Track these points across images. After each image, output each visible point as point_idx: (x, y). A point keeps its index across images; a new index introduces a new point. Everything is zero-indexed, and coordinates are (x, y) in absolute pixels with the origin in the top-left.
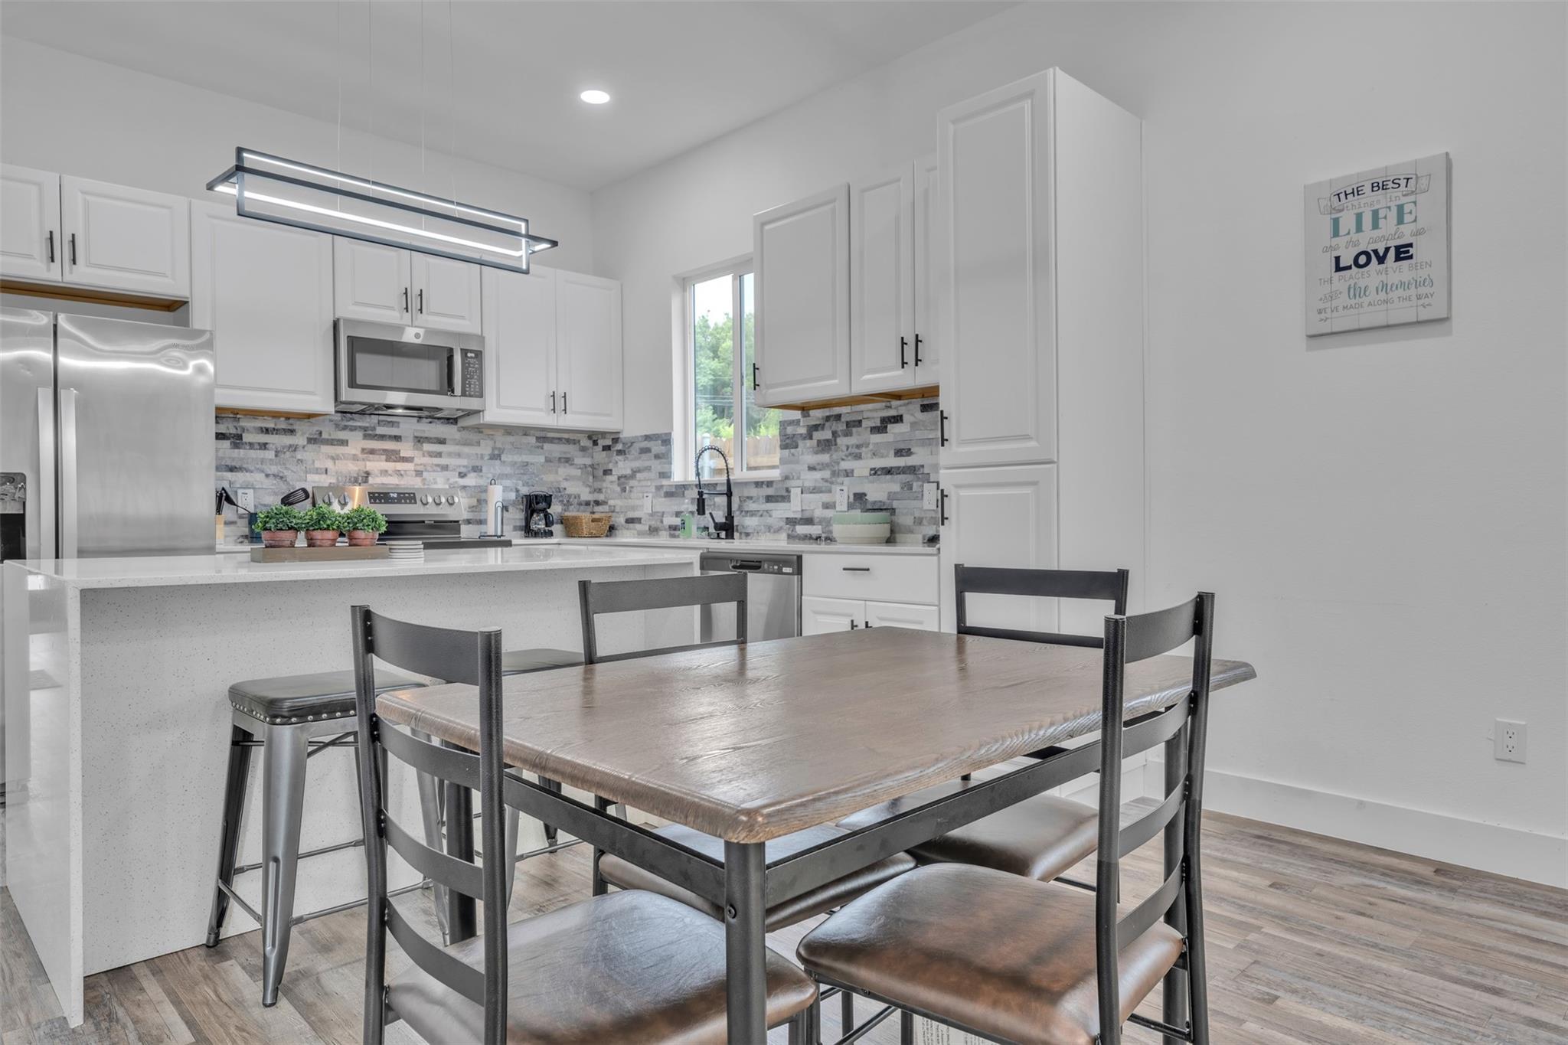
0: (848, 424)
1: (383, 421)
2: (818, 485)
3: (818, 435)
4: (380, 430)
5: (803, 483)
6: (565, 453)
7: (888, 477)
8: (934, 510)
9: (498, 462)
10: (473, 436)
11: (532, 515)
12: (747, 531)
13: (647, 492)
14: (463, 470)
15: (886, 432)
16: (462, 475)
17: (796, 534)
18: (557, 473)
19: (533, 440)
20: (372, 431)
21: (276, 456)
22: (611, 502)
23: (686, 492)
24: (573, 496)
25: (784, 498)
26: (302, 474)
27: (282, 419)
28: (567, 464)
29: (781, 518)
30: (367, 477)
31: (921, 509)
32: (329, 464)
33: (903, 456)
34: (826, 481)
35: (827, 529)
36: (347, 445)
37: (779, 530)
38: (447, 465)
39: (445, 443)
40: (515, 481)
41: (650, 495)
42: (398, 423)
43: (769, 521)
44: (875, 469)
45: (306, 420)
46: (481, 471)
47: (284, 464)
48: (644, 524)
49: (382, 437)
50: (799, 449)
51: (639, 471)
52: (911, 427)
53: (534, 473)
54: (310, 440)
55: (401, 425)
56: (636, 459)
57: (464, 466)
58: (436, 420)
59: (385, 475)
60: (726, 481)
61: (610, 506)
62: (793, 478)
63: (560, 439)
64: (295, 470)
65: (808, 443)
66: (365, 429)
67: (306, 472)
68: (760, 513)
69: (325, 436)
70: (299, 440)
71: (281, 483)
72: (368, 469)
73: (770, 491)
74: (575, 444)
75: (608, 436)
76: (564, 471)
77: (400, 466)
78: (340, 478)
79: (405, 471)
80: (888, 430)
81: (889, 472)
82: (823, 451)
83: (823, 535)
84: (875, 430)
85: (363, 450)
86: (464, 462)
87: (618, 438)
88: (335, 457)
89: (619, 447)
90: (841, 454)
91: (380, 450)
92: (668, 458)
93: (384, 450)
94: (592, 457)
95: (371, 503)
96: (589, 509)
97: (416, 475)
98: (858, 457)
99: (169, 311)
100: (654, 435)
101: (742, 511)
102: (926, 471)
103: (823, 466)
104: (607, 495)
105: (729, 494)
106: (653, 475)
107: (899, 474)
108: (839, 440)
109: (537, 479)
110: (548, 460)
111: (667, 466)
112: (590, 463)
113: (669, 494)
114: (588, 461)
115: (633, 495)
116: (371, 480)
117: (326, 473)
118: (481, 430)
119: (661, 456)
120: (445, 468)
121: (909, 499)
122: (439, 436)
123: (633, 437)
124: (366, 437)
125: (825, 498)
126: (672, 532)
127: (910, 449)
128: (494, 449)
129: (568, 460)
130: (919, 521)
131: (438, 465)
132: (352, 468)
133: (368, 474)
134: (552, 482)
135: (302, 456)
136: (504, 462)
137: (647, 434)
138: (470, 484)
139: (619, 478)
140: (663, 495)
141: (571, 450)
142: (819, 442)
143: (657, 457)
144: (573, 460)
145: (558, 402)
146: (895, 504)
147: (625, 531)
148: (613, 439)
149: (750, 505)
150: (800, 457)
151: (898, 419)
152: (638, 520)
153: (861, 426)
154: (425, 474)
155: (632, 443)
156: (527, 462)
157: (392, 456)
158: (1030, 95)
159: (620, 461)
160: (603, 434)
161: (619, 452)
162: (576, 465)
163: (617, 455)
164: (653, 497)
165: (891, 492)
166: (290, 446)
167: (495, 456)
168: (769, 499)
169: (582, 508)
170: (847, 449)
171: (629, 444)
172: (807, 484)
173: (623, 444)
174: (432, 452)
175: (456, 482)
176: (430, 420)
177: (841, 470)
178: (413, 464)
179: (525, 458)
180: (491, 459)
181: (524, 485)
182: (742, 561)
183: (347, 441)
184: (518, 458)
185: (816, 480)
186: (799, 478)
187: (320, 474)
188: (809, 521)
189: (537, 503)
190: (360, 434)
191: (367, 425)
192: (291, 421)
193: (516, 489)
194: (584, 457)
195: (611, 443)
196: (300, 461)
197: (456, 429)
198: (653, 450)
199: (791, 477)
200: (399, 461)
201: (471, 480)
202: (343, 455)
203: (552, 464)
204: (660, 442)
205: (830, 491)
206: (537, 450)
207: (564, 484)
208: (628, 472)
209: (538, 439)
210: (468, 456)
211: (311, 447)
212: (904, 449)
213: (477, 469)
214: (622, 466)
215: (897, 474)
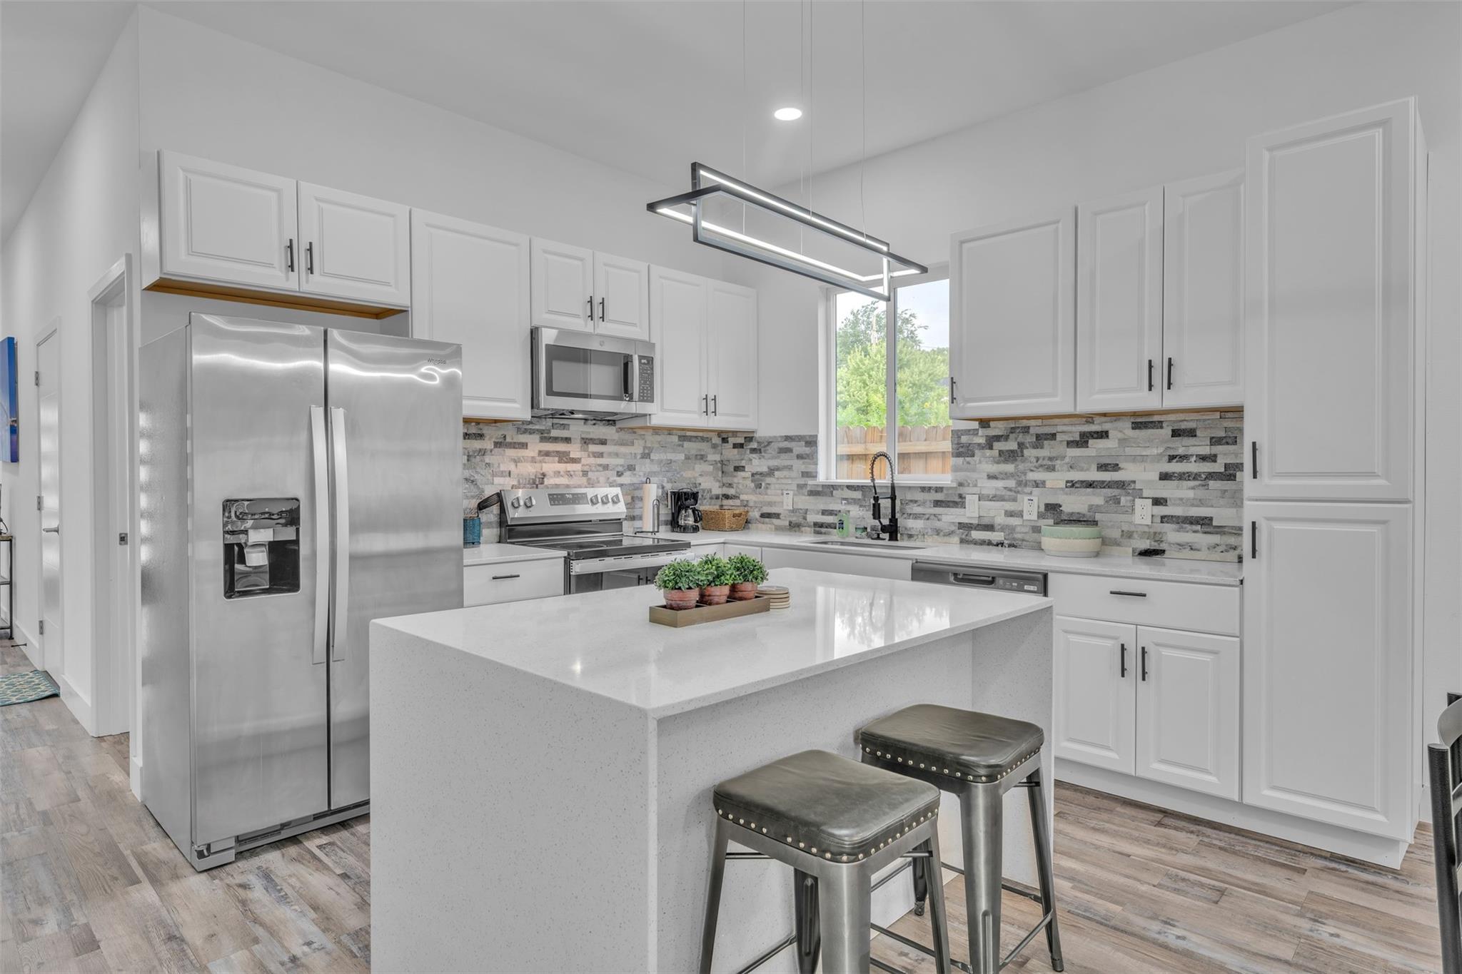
0: (1038, 437)
1: (556, 424)
2: (998, 493)
3: (998, 446)
4: (554, 433)
5: (981, 490)
6: (700, 450)
7: (1089, 490)
8: (1148, 525)
9: (648, 460)
10: (626, 436)
11: (679, 512)
12: (910, 533)
13: (787, 490)
14: (620, 469)
15: (1088, 447)
16: (619, 474)
17: (971, 539)
18: (694, 469)
19: (675, 439)
20: (548, 433)
21: (468, 460)
22: (742, 497)
23: (834, 492)
24: (706, 492)
25: (959, 502)
26: (490, 478)
27: (473, 424)
28: (702, 461)
29: (953, 523)
30: (543, 478)
31: (1131, 523)
32: (512, 467)
33: (1109, 471)
34: (1010, 490)
35: (1010, 536)
36: (527, 448)
37: (951, 534)
38: (608, 465)
39: (606, 444)
40: (661, 478)
41: (791, 493)
42: (569, 425)
43: (938, 524)
44: (1072, 481)
45: (494, 424)
46: (635, 469)
47: (474, 468)
48: (784, 520)
49: (556, 440)
50: (976, 458)
51: (778, 469)
52: (1119, 443)
53: (676, 470)
54: (497, 445)
55: (571, 427)
56: (773, 458)
57: (621, 465)
58: (599, 422)
59: (558, 477)
60: (890, 485)
61: (742, 501)
62: (968, 486)
63: (696, 437)
64: (483, 474)
65: (988, 453)
66: (541, 432)
67: (493, 476)
68: (927, 516)
69: (508, 440)
70: (487, 444)
71: (472, 487)
72: (544, 470)
73: (939, 496)
74: (708, 441)
75: (739, 434)
76: (700, 467)
77: (570, 467)
78: (521, 481)
79: (574, 471)
80: (1089, 445)
81: (1091, 485)
82: (1006, 461)
83: (1006, 542)
84: (1070, 444)
85: (540, 452)
86: (620, 461)
87: (752, 437)
88: (517, 460)
89: (754, 445)
90: (1028, 465)
91: (554, 452)
92: (813, 459)
93: (557, 452)
94: (721, 454)
95: (551, 505)
96: (719, 502)
97: (583, 475)
98: (1051, 469)
99: (377, 319)
100: (797, 436)
101: (904, 514)
102: (1138, 486)
103: (1006, 476)
104: (738, 491)
105: (893, 498)
106: (794, 474)
107: (1104, 487)
108: (1026, 452)
109: (678, 476)
110: (687, 458)
111: (814, 466)
112: (719, 459)
113: (813, 493)
114: (718, 458)
115: (769, 491)
116: (546, 481)
117: (510, 476)
118: (634, 430)
119: (804, 456)
120: (606, 467)
121: (1116, 512)
122: (601, 437)
123: (770, 437)
124: (543, 439)
125: (1009, 506)
126: (817, 529)
127: (1118, 465)
128: (645, 448)
129: (702, 457)
130: (1129, 535)
131: (600, 465)
132: (529, 470)
133: (544, 475)
134: (690, 478)
135: (490, 460)
136: (653, 460)
137: (789, 434)
138: (626, 482)
139: (753, 475)
140: (806, 494)
141: (704, 447)
142: (1001, 453)
143: (799, 457)
144: (707, 457)
145: (710, 404)
146: (1098, 517)
147: (760, 525)
148: (745, 438)
149: (914, 508)
150: (977, 465)
151: (1103, 435)
152: (777, 516)
153: (1055, 439)
154: (590, 474)
155: (769, 443)
156: (671, 460)
157: (564, 457)
158: (1384, 123)
159: (756, 459)
160: (735, 433)
161: (753, 451)
162: (709, 461)
163: (751, 453)
164: (794, 495)
165: (1093, 505)
166: (480, 450)
167: (646, 456)
168: (937, 503)
169: (713, 501)
170: (1037, 462)
171: (766, 444)
172: (985, 492)
173: (758, 442)
174: (595, 453)
175: (615, 481)
176: (594, 422)
177: (1030, 481)
178: (580, 465)
179: (670, 456)
180: (642, 458)
181: (668, 482)
182: (964, 574)
183: (527, 444)
184: (663, 456)
185: (997, 489)
186: (976, 486)
187: (504, 477)
188: (990, 528)
189: (686, 499)
190: (537, 437)
191: (544, 428)
192: (481, 426)
193: (662, 485)
194: (714, 453)
195: (743, 442)
196: (488, 465)
197: (614, 431)
198: (794, 451)
199: (966, 484)
200: (569, 462)
201: (627, 479)
202: (523, 457)
203: (690, 461)
204: (804, 443)
205: (1015, 500)
206: (678, 448)
207: (700, 480)
208: (765, 469)
209: (680, 437)
210: (624, 456)
211: (496, 450)
212: (1110, 464)
213: (631, 468)
214: (758, 464)
215: (1101, 488)
